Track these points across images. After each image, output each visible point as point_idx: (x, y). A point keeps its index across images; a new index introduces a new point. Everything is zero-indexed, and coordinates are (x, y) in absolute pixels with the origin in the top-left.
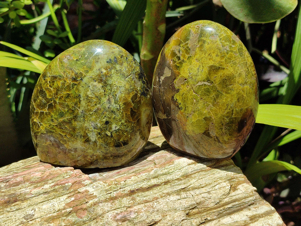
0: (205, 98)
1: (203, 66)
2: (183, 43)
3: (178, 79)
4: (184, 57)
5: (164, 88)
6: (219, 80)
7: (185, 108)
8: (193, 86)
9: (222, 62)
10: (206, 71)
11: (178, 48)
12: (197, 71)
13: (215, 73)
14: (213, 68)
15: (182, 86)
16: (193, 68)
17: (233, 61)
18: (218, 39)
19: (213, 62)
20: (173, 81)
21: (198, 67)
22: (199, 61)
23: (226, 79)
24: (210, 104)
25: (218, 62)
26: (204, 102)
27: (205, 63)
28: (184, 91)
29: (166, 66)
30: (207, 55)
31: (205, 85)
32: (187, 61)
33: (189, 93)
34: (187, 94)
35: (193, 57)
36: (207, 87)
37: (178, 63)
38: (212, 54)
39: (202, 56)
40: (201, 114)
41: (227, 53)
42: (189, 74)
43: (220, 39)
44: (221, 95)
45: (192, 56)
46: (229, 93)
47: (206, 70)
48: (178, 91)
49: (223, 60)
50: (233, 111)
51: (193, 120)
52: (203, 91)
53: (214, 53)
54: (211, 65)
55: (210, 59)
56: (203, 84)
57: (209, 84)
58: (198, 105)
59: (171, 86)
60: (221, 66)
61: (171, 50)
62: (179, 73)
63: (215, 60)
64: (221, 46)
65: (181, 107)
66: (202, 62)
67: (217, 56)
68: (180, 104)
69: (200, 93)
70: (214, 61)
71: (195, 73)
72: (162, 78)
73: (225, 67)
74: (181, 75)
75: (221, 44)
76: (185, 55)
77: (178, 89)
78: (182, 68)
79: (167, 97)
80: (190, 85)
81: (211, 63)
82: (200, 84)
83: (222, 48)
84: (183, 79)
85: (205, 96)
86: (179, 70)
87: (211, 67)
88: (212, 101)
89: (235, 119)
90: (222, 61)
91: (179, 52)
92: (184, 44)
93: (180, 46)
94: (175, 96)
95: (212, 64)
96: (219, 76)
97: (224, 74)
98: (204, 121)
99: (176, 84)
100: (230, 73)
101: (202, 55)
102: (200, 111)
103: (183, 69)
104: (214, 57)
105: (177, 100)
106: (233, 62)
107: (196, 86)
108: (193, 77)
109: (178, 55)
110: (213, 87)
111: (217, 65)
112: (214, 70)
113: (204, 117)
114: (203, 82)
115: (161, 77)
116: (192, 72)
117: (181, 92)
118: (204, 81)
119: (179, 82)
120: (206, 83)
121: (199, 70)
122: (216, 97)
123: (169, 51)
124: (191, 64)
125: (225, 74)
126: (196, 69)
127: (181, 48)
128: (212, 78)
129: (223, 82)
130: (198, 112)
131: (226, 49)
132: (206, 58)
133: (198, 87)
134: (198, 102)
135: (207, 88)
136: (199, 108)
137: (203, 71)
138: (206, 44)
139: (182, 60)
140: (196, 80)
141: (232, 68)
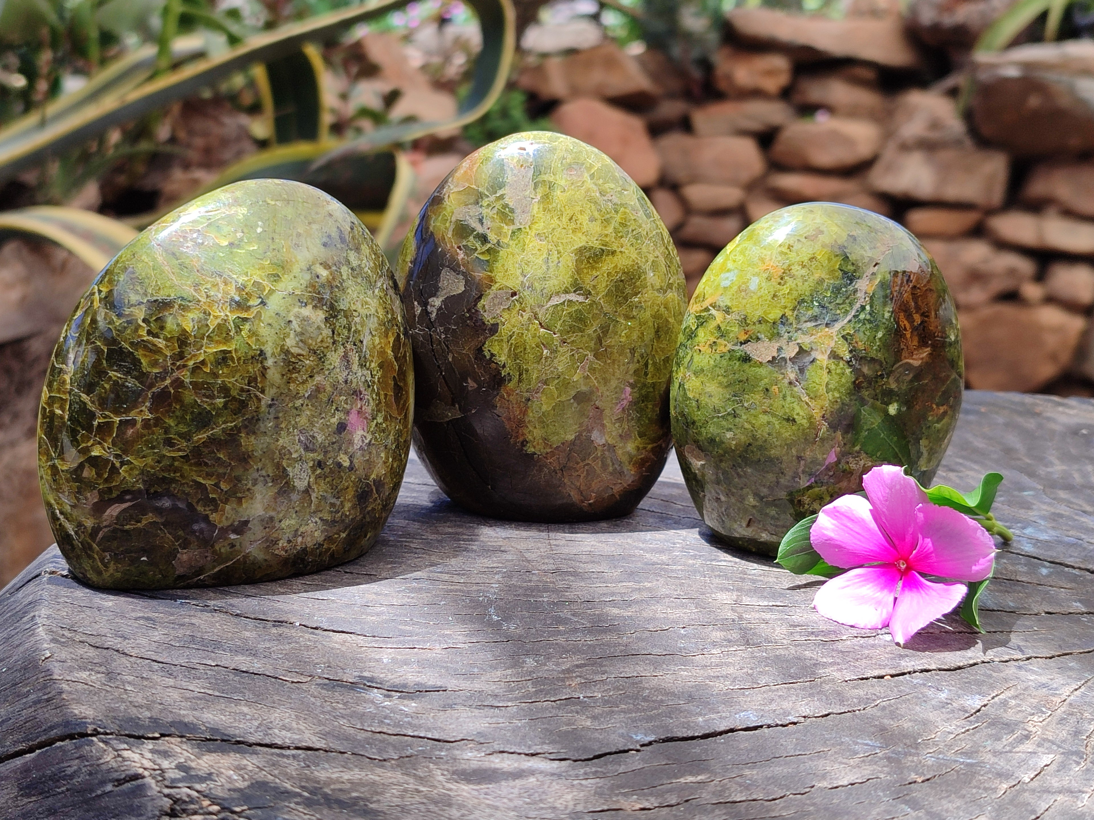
0: (572, 339)
1: (559, 252)
2: (488, 197)
3: (490, 297)
4: (499, 232)
5: (446, 331)
6: (604, 285)
7: (520, 375)
8: (537, 309)
9: (606, 236)
10: (570, 265)
11: (474, 211)
12: (544, 267)
13: (593, 268)
14: (587, 254)
15: (506, 315)
16: (532, 258)
17: (633, 231)
18: (586, 176)
19: (584, 238)
20: (476, 305)
21: (545, 256)
22: (546, 237)
23: (622, 281)
24: (587, 355)
25: (597, 235)
26: (572, 350)
27: (564, 241)
28: (514, 326)
29: (443, 266)
30: (565, 219)
31: (570, 301)
32: (511, 242)
33: (528, 330)
34: (522, 334)
35: (528, 230)
36: (576, 308)
37: (483, 253)
38: (579, 216)
39: (553, 226)
40: (565, 385)
41: (617, 212)
42: (521, 278)
43: (592, 176)
44: (614, 326)
45: (525, 228)
46: (633, 317)
47: (569, 260)
48: (494, 329)
49: (610, 230)
50: (646, 365)
51: (544, 408)
52: (567, 319)
53: (581, 212)
54: (580, 245)
55: (574, 231)
56: (564, 302)
57: (581, 299)
58: (556, 361)
59: (470, 318)
60: (606, 246)
61: (454, 219)
62: (492, 280)
63: (590, 233)
64: (598, 194)
65: (509, 374)
66: (555, 240)
67: (592, 219)
68: (504, 366)
69: (558, 327)
70: (586, 236)
71: (539, 273)
72: (436, 302)
73: (615, 248)
74: (497, 285)
75: (595, 188)
76: (501, 228)
77: (492, 325)
78: (498, 265)
79: (459, 353)
80: (528, 309)
81: (580, 241)
82: (556, 301)
83: (601, 200)
84: (507, 293)
85: (574, 333)
86: (491, 271)
87: (580, 251)
88: (592, 344)
89: (653, 388)
90: (606, 232)
91: (481, 221)
92: (492, 198)
93: (481, 206)
94: (486, 346)
95: (583, 244)
96: (605, 275)
97: (616, 266)
98: (575, 405)
99: (485, 311)
100: (631, 263)
101: (552, 221)
102: (562, 377)
103: (503, 265)
104: (584, 224)
105: (492, 355)
106: (634, 233)
107: (547, 309)
108: (536, 284)
109: (480, 229)
110: (591, 305)
111: (597, 245)
112: (589, 258)
113: (573, 393)
114: (563, 295)
115: (430, 300)
116: (530, 272)
117: (504, 330)
118: (566, 292)
119: (494, 305)
120: (573, 297)
121: (550, 264)
122: (602, 332)
123: (448, 225)
124: (523, 250)
125: (619, 266)
126: (540, 261)
127: (485, 211)
128: (588, 282)
129: (617, 287)
130: (556, 381)
131: (611, 201)
132: (564, 228)
133: (551, 310)
134: (554, 351)
135: (576, 311)
136: (560, 368)
137: (560, 265)
138: (559, 192)
139: (495, 241)
140: (545, 291)
141: (632, 249)
